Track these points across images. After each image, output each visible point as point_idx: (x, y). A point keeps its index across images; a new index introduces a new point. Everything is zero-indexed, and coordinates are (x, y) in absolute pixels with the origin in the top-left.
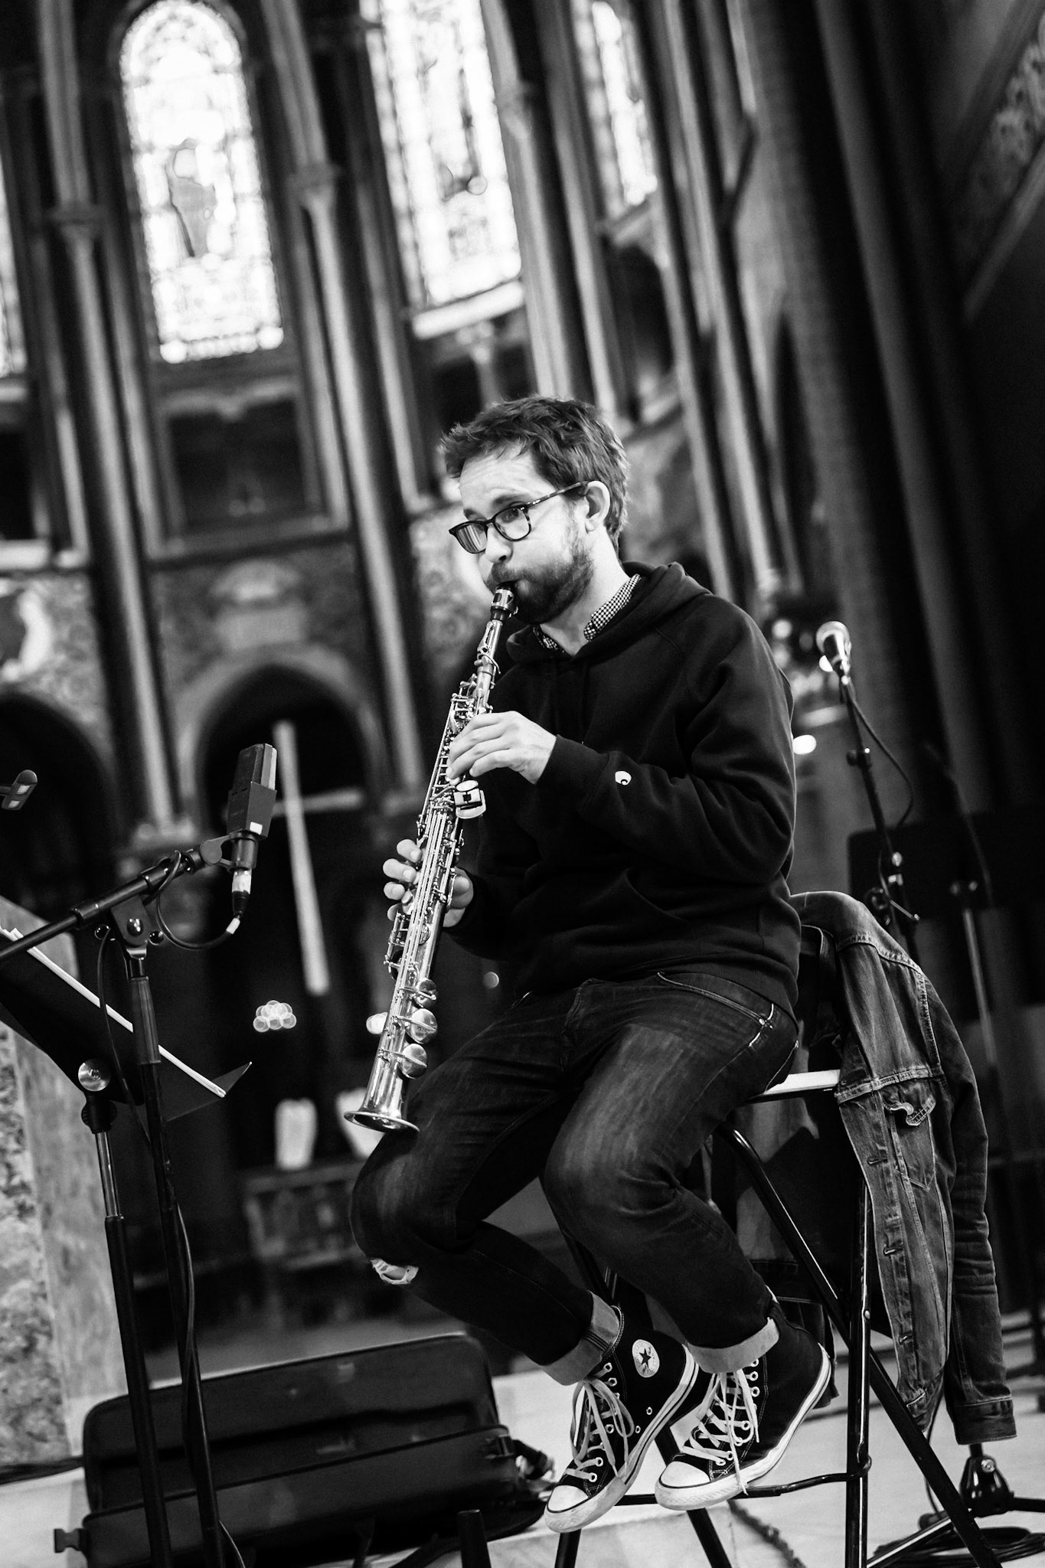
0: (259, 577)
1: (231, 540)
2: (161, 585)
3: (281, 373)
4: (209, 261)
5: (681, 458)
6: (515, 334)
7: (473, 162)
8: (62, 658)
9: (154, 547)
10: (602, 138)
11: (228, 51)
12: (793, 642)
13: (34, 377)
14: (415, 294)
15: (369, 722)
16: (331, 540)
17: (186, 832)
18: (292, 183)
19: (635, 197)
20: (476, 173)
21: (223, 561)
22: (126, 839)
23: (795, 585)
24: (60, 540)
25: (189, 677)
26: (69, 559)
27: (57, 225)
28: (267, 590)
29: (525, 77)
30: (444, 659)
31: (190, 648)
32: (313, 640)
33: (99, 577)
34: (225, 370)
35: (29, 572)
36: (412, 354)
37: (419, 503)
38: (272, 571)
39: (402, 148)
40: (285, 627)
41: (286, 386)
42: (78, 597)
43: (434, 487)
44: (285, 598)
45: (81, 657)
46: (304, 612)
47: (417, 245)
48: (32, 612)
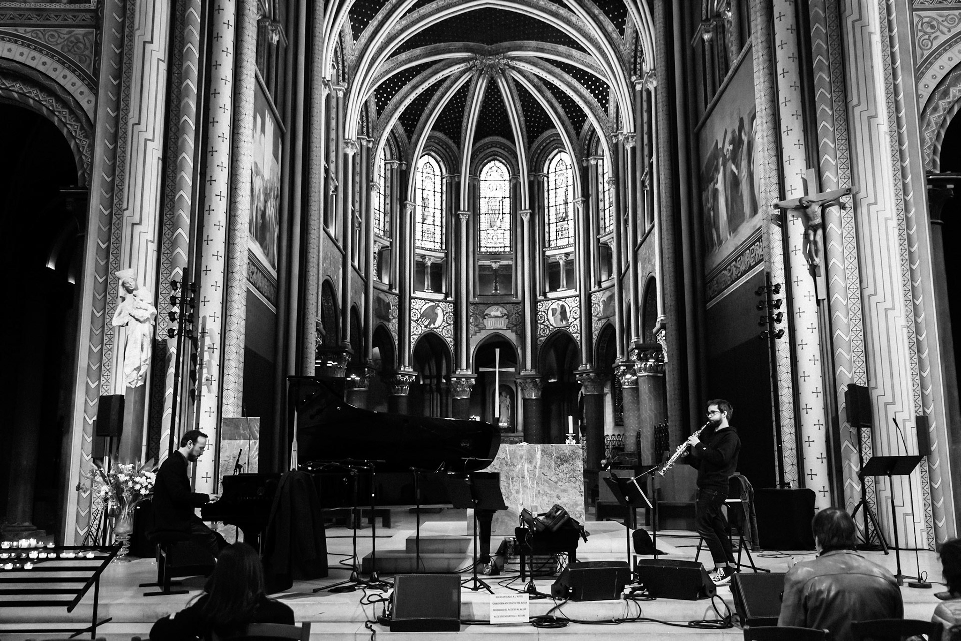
0: (497, 310)
1: (492, 300)
2: (471, 308)
3: (511, 259)
4: (495, 228)
5: (611, 298)
6: (570, 258)
7: (566, 212)
9: (471, 299)
10: (601, 214)
11: (506, 177)
12: (639, 355)
13: (448, 253)
14: (547, 245)
15: (519, 351)
16: (518, 303)
17: (470, 372)
18: (519, 213)
19: (608, 230)
20: (567, 216)
21: (489, 305)
22: (455, 372)
23: (641, 341)
24: (448, 295)
25: (475, 333)
26: (449, 299)
27: (459, 215)
28: (498, 314)
29: (583, 196)
30: (542, 338)
31: (476, 326)
32: (508, 328)
33: (457, 305)
34: (495, 256)
35: (440, 301)
36: (544, 259)
37: (540, 298)
38: (500, 309)
39: (548, 207)
40: (501, 324)
41: (510, 262)
42: (450, 309)
43: (544, 294)
44: (502, 317)
45: (450, 324)
46: (507, 321)
47: (549, 233)
48: (439, 311)
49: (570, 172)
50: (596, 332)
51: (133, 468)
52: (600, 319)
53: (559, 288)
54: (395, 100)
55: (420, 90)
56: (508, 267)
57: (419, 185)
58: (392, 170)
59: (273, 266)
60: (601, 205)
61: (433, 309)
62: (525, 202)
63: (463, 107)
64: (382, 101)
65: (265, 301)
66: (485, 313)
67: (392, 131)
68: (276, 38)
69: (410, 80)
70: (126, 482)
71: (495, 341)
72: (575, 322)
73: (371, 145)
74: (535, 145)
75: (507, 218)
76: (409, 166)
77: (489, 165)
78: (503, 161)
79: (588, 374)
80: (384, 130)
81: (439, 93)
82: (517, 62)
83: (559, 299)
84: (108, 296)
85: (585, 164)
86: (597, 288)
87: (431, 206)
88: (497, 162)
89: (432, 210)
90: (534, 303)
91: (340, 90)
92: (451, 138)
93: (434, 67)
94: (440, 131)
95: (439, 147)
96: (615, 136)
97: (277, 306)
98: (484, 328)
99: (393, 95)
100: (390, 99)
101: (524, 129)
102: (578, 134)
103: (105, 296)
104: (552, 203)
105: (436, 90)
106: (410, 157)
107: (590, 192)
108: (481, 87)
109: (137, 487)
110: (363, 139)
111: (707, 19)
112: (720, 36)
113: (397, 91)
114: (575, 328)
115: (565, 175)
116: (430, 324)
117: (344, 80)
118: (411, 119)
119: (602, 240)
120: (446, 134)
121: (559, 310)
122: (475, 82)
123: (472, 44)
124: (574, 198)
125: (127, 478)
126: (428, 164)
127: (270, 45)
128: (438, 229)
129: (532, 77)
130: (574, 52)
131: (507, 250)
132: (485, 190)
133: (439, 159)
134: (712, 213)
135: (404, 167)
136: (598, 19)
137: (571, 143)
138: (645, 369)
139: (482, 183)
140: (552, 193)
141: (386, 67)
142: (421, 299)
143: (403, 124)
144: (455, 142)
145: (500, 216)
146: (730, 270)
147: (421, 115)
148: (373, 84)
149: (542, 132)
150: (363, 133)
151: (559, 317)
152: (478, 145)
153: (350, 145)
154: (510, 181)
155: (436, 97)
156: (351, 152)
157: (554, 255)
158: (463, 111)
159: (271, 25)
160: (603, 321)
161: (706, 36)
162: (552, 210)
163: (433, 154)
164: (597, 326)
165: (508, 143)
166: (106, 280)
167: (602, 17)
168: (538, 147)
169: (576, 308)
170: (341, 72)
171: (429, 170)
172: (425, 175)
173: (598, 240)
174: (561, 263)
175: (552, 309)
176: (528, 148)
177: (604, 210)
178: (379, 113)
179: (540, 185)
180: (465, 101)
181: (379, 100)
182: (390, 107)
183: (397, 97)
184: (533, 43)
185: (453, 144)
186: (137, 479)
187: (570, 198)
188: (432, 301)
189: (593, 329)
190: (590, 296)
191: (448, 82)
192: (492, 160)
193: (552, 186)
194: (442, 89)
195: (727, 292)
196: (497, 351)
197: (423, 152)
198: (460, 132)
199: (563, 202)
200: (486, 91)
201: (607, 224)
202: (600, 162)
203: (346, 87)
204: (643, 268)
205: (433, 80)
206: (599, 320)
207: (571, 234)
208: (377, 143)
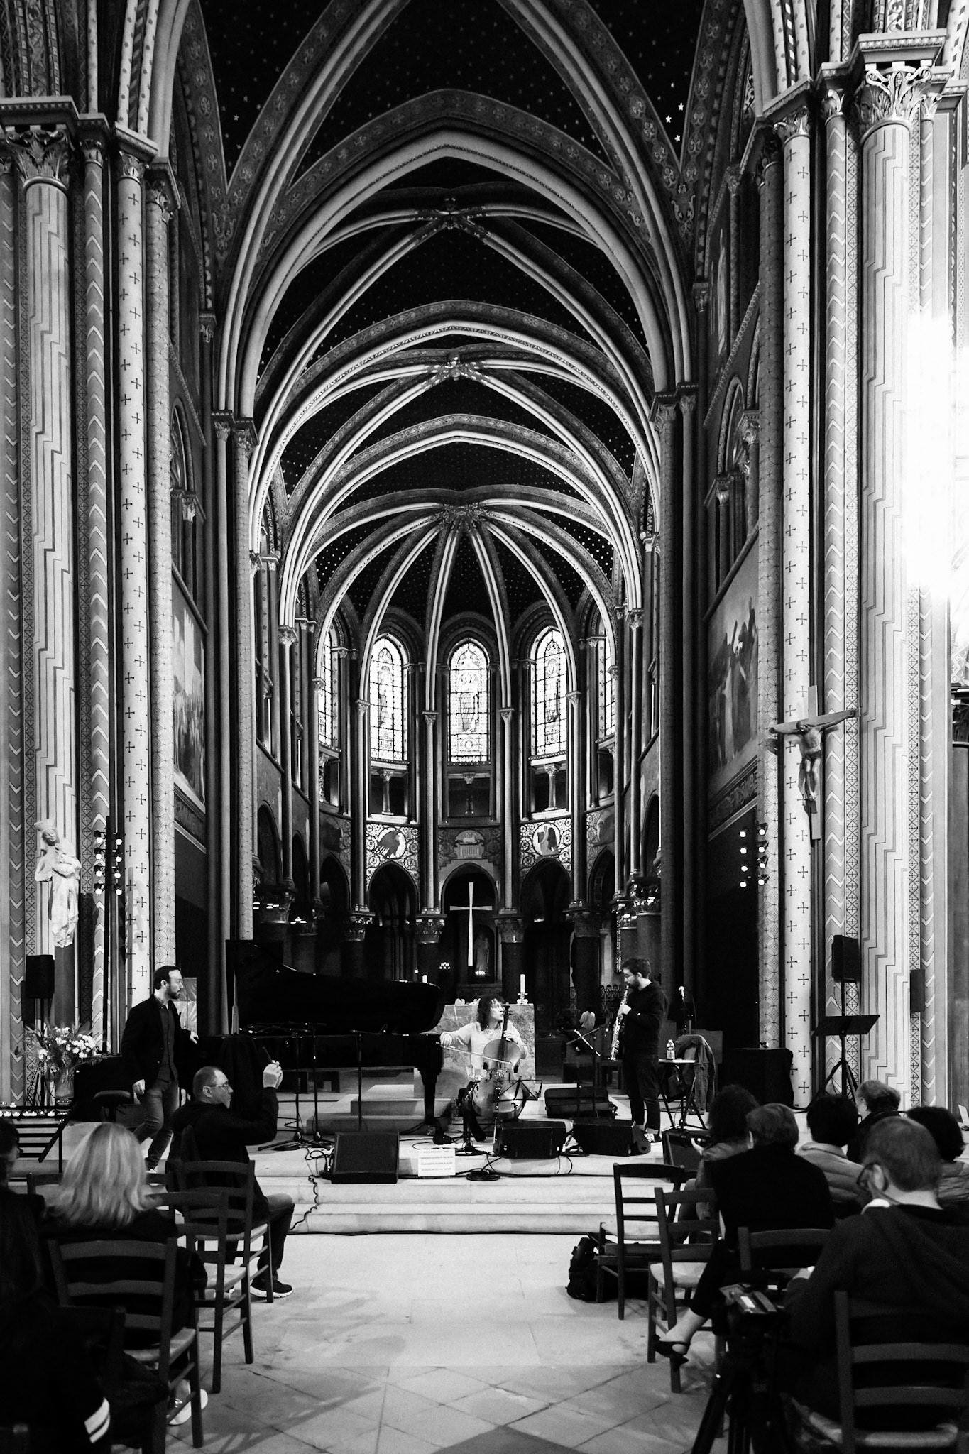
0: (471, 836)
1: (464, 823)
2: (440, 833)
3: (488, 771)
4: (469, 732)
5: (610, 819)
6: (563, 768)
7: (558, 710)
8: (407, 853)
9: (440, 822)
10: (601, 712)
11: (484, 665)
12: (638, 890)
13: (410, 764)
14: (533, 752)
15: (497, 884)
16: (497, 827)
17: (437, 913)
18: (498, 711)
19: (608, 733)
20: (559, 715)
21: (461, 829)
22: (418, 912)
23: (642, 874)
24: (411, 817)
25: (445, 864)
26: (413, 823)
27: (424, 715)
28: (472, 840)
29: (578, 689)
30: (525, 870)
31: (446, 855)
32: (484, 857)
33: (422, 828)
34: (469, 767)
35: (401, 826)
36: (528, 771)
37: (524, 819)
38: (475, 834)
39: (536, 704)
40: (477, 852)
41: (487, 775)
42: (414, 835)
43: (529, 814)
44: (478, 844)
45: (413, 854)
46: (483, 849)
47: (536, 736)
48: (401, 838)
49: (563, 656)
50: (592, 862)
51: (70, 1031)
52: (596, 845)
53: (547, 806)
54: (341, 569)
55: (372, 555)
56: (487, 779)
57: (374, 678)
58: (339, 659)
59: (201, 798)
60: (601, 700)
61: (394, 834)
62: (507, 699)
63: (429, 573)
64: (325, 571)
65: (193, 841)
66: (458, 838)
67: (339, 609)
68: (191, 515)
69: (359, 542)
70: (64, 1046)
71: (469, 873)
72: (565, 849)
73: (312, 630)
74: (518, 623)
75: (484, 718)
76: (360, 654)
77: (461, 650)
78: (480, 644)
79: (580, 912)
80: (328, 609)
81: (397, 557)
82: (496, 513)
83: (546, 821)
84: (26, 847)
85: (582, 647)
86: (593, 806)
87: (390, 705)
88: (471, 646)
89: (390, 711)
90: (516, 826)
91: (272, 561)
92: (414, 616)
93: (390, 523)
94: (399, 606)
95: (398, 628)
96: (619, 611)
97: (205, 842)
98: (455, 858)
99: (339, 563)
100: (335, 568)
101: (506, 603)
102: (574, 606)
103: (23, 847)
104: (540, 698)
105: (394, 554)
106: (362, 643)
107: (587, 684)
108: (450, 548)
109: (76, 1051)
110: (303, 621)
111: (724, 473)
112: (738, 496)
113: (343, 557)
114: (565, 856)
115: (558, 661)
116: (389, 854)
117: (276, 548)
118: (363, 593)
119: (602, 745)
120: (406, 610)
121: (547, 835)
122: (442, 540)
123: (438, 490)
124: (568, 692)
125: (65, 1042)
126: (385, 651)
127: (185, 522)
128: (398, 734)
129: (515, 532)
130: (569, 500)
131: (484, 759)
132: (458, 682)
133: (398, 643)
134: (717, 725)
135: (354, 656)
136: (599, 456)
137: (565, 621)
139: (453, 673)
140: (540, 685)
141: (329, 528)
142: (378, 823)
143: (352, 600)
144: (418, 621)
145: (476, 716)
146: (733, 797)
147: (374, 587)
148: (313, 550)
149: (528, 605)
150: (301, 614)
151: (547, 843)
152: (448, 623)
153: (286, 633)
154: (487, 669)
155: (393, 563)
156: (287, 644)
157: (542, 766)
158: (428, 580)
159: (186, 498)
160: (600, 848)
162: (541, 707)
163: (391, 637)
164: (592, 855)
165: (486, 621)
166: (22, 828)
167: (604, 453)
168: (524, 624)
169: (568, 833)
170: (272, 536)
171: (386, 658)
172: (381, 665)
173: (597, 745)
174: (550, 774)
175: (539, 834)
176: (509, 628)
177: (605, 706)
178: (322, 587)
179: (526, 674)
180: (431, 566)
181: (322, 570)
182: (336, 578)
183: (344, 565)
184: (516, 488)
185: (416, 624)
186: (75, 1043)
187: (562, 692)
188: (392, 825)
189: (587, 858)
190: (584, 817)
191: (408, 542)
192: (465, 643)
193: (540, 676)
194: (400, 552)
196: (471, 885)
197: (379, 633)
198: (425, 608)
199: (554, 697)
200: (457, 551)
201: (608, 726)
202: (601, 643)
203: (279, 557)
204: (647, 785)
205: (389, 541)
206: (595, 847)
207: (564, 738)
208: (319, 626)
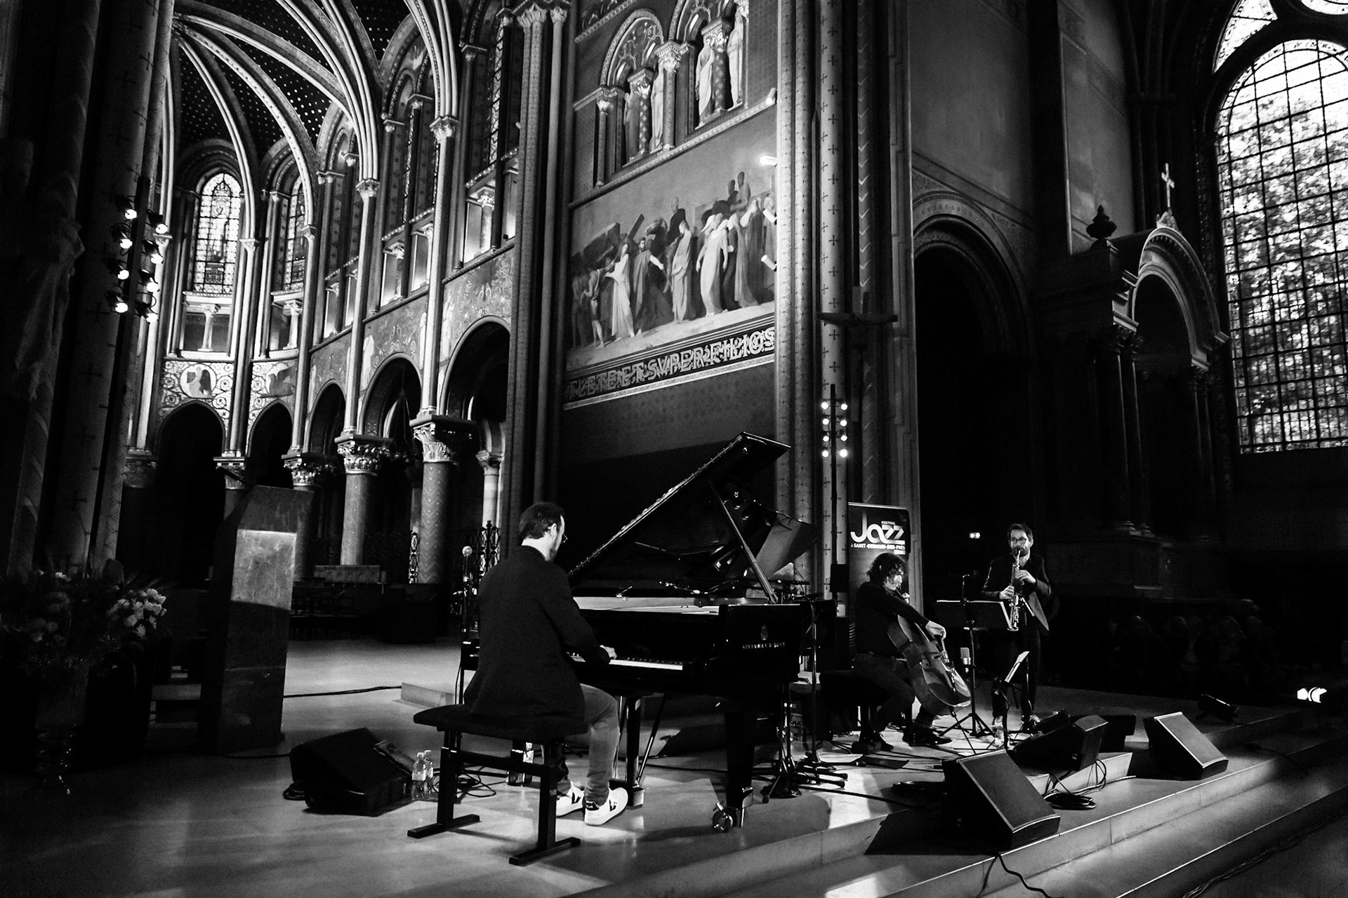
5: (289, 371)
6: (222, 311)
12: (356, 447)
14: (188, 286)
23: (359, 432)
29: (256, 237)
30: (167, 409)
36: (182, 306)
37: (172, 355)
39: (197, 239)
43: (178, 352)
47: (194, 272)
49: (236, 201)
50: (257, 413)
52: (263, 396)
53: (200, 348)
60: (280, 255)
72: (224, 395)
79: (236, 463)
82: (198, 34)
83: (200, 362)
85: (264, 198)
86: (263, 357)
90: (161, 361)
96: (322, 176)
102: (262, 154)
104: (203, 234)
107: (267, 236)
114: (222, 401)
115: (229, 205)
119: (277, 299)
121: (199, 375)
124: (242, 237)
129: (212, 61)
134: (594, 304)
137: (252, 169)
138: (359, 466)
140: (205, 222)
146: (628, 372)
149: (202, 138)
151: (199, 385)
157: (199, 304)
160: (269, 400)
161: (603, 105)
162: (202, 245)
164: (257, 406)
167: (358, 26)
169: (228, 378)
173: (272, 298)
174: (209, 316)
175: (189, 374)
177: (285, 262)
179: (190, 207)
184: (237, 19)
187: (233, 234)
189: (251, 409)
190: (251, 366)
193: (206, 213)
195: (617, 395)
204: (380, 346)
206: (261, 397)
207: (228, 281)
